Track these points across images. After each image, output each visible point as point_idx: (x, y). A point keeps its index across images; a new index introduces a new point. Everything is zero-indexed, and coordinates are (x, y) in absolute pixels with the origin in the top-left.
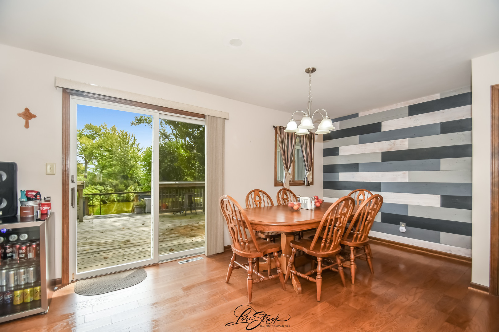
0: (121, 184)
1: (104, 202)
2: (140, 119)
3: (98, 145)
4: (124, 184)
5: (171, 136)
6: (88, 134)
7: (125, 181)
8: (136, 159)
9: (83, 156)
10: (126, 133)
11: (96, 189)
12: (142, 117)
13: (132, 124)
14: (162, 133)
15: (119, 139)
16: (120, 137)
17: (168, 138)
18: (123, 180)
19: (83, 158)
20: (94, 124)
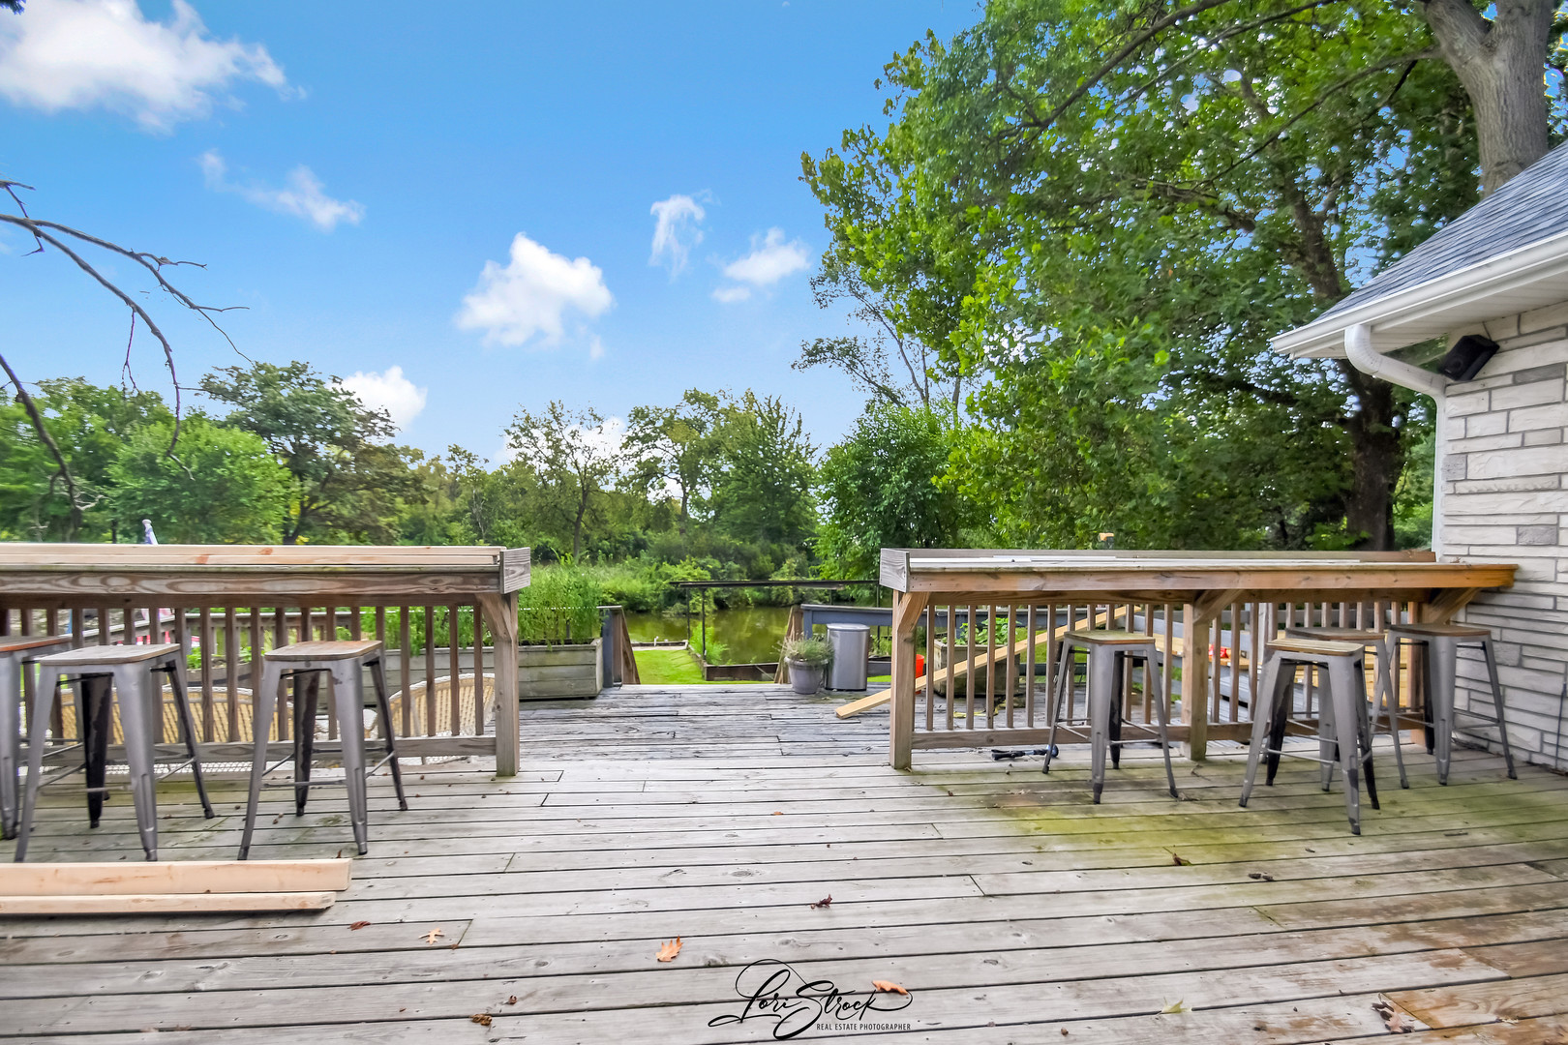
0: (764, 553)
1: (721, 605)
2: (815, 348)
3: (711, 445)
4: (772, 553)
5: (906, 393)
6: (688, 417)
7: (774, 547)
8: (804, 478)
9: (679, 477)
10: (778, 404)
11: (703, 567)
12: (821, 341)
13: (793, 366)
14: (879, 387)
15: (759, 422)
16: (761, 415)
17: (898, 403)
18: (768, 542)
19: (678, 481)
20: (702, 390)
